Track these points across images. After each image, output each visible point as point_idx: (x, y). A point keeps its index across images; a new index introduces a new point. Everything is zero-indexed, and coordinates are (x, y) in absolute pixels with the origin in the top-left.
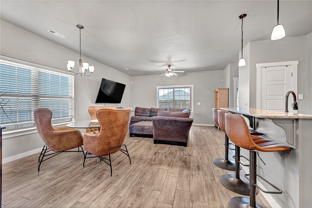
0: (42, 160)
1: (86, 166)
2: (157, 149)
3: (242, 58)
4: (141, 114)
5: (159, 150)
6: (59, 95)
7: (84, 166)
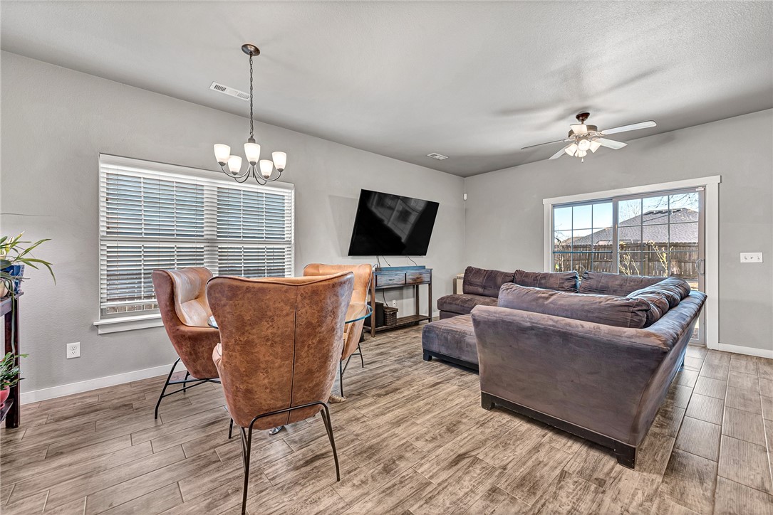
0: (165, 394)
1: (234, 439)
2: (480, 436)
4: (480, 290)
5: (484, 443)
6: (263, 238)
7: (230, 437)
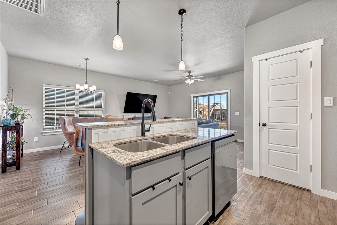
3: (182, 60)
6: (94, 107)
